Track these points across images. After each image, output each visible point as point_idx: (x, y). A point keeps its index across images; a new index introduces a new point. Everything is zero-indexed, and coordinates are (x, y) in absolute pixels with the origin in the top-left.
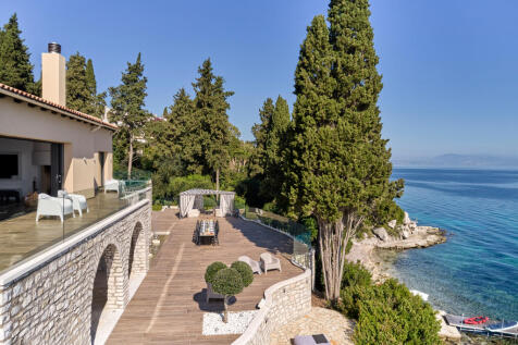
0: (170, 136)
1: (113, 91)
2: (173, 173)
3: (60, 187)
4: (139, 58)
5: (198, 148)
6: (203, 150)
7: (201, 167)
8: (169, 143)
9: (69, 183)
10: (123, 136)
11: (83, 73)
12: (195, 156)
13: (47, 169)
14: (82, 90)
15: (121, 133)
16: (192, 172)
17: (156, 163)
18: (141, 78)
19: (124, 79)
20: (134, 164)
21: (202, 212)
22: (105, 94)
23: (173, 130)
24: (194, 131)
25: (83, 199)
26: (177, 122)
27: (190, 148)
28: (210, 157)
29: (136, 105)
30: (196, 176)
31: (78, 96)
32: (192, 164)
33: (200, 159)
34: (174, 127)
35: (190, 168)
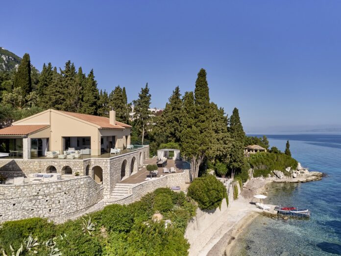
0: (162, 123)
1: (135, 102)
2: (162, 142)
3: (114, 147)
4: (147, 86)
5: (173, 130)
6: (175, 131)
7: (174, 139)
8: (161, 127)
9: (116, 146)
10: (139, 124)
11: (121, 96)
12: (171, 133)
13: (111, 142)
14: (120, 104)
15: (139, 122)
16: (170, 141)
17: (155, 137)
18: (148, 95)
19: (140, 96)
20: (145, 137)
21: (168, 158)
22: (131, 104)
23: (163, 120)
24: (171, 122)
25: (120, 150)
26: (165, 116)
27: (169, 130)
28: (178, 134)
29: (145, 109)
30: (172, 143)
31: (119, 107)
32: (170, 137)
33: (173, 135)
34: (164, 119)
35: (169, 139)
